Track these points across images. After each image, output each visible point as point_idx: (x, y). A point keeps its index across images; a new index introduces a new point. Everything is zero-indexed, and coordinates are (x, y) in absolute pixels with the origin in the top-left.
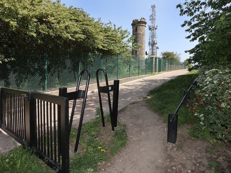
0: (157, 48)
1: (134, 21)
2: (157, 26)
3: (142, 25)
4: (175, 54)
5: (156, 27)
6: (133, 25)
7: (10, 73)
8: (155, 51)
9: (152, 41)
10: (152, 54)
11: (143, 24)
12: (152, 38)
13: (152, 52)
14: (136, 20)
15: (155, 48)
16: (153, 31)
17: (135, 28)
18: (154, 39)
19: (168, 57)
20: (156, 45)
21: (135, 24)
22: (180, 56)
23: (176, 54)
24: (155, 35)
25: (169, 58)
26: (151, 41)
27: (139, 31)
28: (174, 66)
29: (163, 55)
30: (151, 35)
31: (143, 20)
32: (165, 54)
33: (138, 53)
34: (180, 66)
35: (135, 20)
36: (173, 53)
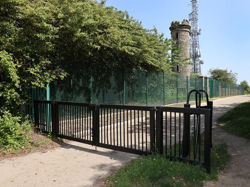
0: (201, 62)
1: (173, 24)
2: (200, 30)
3: (184, 29)
4: (229, 73)
5: (198, 32)
6: (171, 29)
7: (57, 90)
8: (198, 67)
9: (193, 51)
10: (195, 71)
11: (186, 28)
12: (193, 47)
13: (194, 68)
14: (176, 22)
15: (198, 62)
16: (194, 37)
17: (175, 33)
18: (197, 49)
19: (219, 77)
20: (200, 58)
21: (176, 29)
22: (236, 77)
23: (231, 73)
24: (197, 43)
25: (222, 78)
26: (191, 52)
27: (181, 38)
28: (229, 90)
29: (212, 73)
30: (192, 43)
31: (186, 23)
32: (215, 72)
33: (180, 69)
34: (236, 90)
35: (174, 22)
36: (226, 71)
